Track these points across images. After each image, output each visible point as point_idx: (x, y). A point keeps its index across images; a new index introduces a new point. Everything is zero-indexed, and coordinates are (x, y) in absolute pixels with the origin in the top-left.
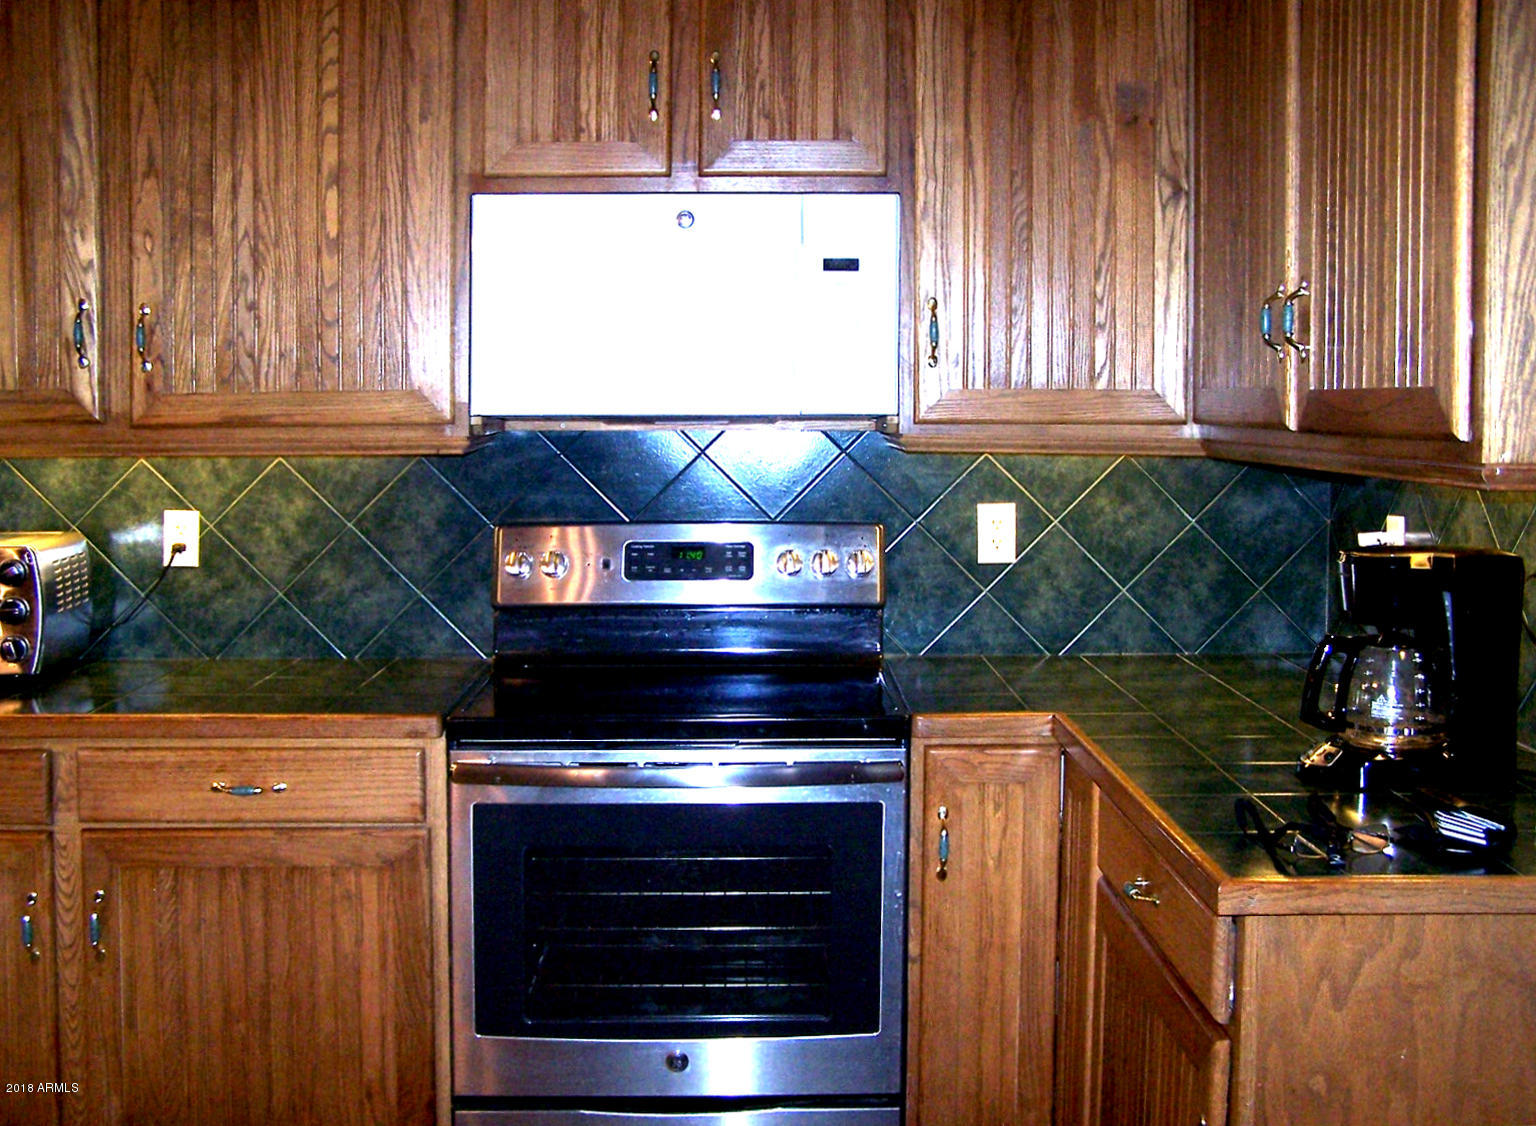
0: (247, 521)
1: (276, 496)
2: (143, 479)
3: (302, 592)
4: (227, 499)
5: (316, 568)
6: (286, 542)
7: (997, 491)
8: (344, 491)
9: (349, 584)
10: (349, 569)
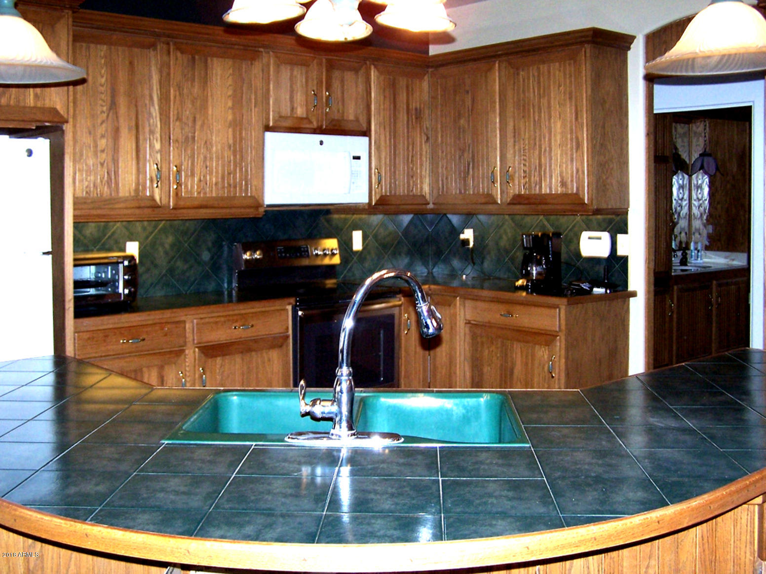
0: (153, 244)
1: (163, 237)
2: (119, 231)
3: (171, 271)
4: (147, 238)
5: (176, 261)
6: (166, 253)
7: (357, 228)
8: (184, 233)
9: (186, 267)
10: (186, 261)
